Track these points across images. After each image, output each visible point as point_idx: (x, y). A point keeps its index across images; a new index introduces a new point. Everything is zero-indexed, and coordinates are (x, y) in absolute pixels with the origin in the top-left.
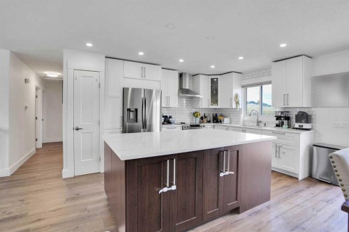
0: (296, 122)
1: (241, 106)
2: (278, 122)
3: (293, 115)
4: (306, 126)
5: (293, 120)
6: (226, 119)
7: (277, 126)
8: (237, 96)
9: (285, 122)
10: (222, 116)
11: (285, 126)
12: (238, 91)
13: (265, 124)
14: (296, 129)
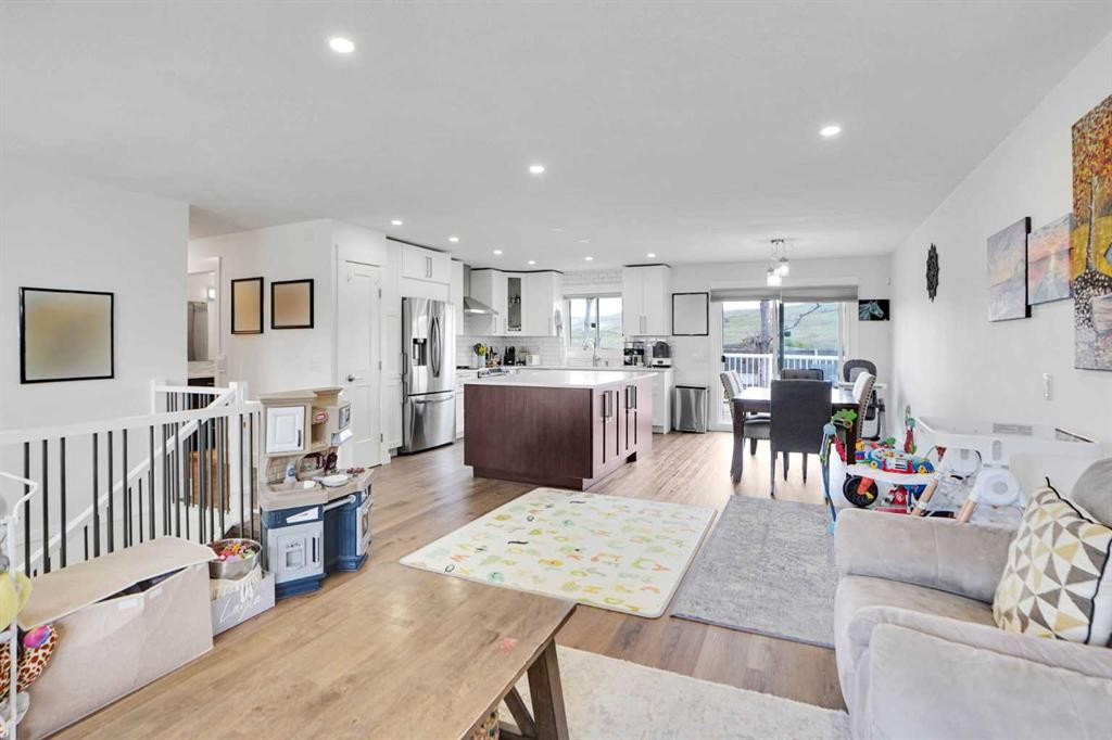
0: (654, 356)
1: (564, 333)
2: (628, 358)
3: (649, 348)
4: (666, 362)
5: (649, 353)
6: (534, 357)
7: (626, 363)
8: (558, 316)
9: (640, 357)
10: (523, 351)
11: (640, 364)
12: (558, 305)
13: (607, 363)
14: (654, 366)
